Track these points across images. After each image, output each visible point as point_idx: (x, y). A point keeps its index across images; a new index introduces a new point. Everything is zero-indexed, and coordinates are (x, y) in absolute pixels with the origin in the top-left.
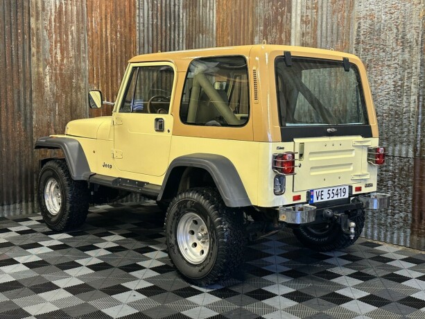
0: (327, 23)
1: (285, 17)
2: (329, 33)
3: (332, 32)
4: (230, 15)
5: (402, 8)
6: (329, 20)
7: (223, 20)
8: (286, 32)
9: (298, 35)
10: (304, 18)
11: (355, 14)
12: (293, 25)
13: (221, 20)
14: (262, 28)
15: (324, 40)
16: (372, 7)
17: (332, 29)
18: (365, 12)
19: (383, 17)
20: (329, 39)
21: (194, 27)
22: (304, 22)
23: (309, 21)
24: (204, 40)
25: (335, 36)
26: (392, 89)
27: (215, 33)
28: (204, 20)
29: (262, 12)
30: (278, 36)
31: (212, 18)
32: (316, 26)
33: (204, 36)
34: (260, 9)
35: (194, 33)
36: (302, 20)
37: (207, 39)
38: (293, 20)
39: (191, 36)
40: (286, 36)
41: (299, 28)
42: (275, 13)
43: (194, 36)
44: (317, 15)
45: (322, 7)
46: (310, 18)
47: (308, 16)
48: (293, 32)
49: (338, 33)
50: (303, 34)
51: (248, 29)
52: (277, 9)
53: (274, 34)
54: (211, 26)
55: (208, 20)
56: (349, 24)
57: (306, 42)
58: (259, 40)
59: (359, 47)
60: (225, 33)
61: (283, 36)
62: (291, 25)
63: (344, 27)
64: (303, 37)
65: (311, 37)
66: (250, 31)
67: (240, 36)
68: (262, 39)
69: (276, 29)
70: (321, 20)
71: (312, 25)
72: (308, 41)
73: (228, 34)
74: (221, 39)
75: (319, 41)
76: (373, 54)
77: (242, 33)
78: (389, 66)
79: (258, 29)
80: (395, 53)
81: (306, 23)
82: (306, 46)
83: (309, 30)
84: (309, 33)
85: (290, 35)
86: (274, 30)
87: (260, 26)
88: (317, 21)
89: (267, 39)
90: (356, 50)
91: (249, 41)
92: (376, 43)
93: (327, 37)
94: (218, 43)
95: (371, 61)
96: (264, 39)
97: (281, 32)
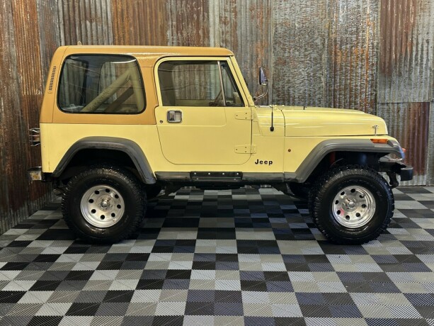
0: (246, 26)
1: (201, 15)
2: (248, 34)
3: (252, 33)
4: (131, 7)
5: (312, 20)
6: (248, 23)
7: (122, 10)
8: (203, 29)
9: (217, 33)
10: (223, 19)
11: (272, 20)
12: (211, 23)
13: (119, 10)
14: (174, 23)
15: (244, 38)
16: (287, 17)
17: (252, 31)
18: (281, 20)
19: (297, 25)
20: (249, 38)
21: (77, 12)
22: (224, 22)
23: (228, 22)
24: (94, 27)
25: (254, 36)
26: (306, 78)
27: (110, 22)
28: (93, 7)
29: (174, 8)
30: (195, 32)
31: (104, 7)
32: (236, 27)
33: (94, 24)
34: (171, 4)
35: (77, 19)
36: (220, 20)
37: (99, 27)
38: (211, 19)
39: (72, 22)
40: (204, 33)
41: (217, 26)
42: (190, 11)
43: (77, 23)
44: (235, 18)
45: (240, 11)
46: (229, 19)
47: (226, 17)
48: (211, 30)
49: (257, 34)
50: (223, 32)
51: (157, 22)
52: (192, 8)
53: (190, 30)
54: (104, 15)
55: (98, 7)
56: (268, 28)
57: (226, 40)
58: (172, 33)
59: (277, 47)
60: (126, 23)
61: (201, 32)
62: (209, 24)
63: (262, 30)
64: (223, 34)
65: (231, 35)
66: (160, 24)
67: (146, 27)
68: (175, 32)
69: (192, 25)
70: (241, 22)
71: (231, 26)
72: (229, 39)
73: (130, 25)
74: (120, 29)
75: (239, 40)
76: (289, 52)
77: (149, 25)
78: (302, 62)
79: (170, 23)
80: (307, 53)
81: (225, 24)
82: (226, 43)
83: (229, 30)
84: (228, 32)
85: (208, 32)
86: (190, 26)
87: (172, 21)
88: (236, 23)
89: (182, 34)
90: (275, 49)
91: (159, 34)
92: (292, 44)
93: (247, 37)
94: (116, 32)
95: (288, 57)
96: (177, 33)
97: (198, 29)
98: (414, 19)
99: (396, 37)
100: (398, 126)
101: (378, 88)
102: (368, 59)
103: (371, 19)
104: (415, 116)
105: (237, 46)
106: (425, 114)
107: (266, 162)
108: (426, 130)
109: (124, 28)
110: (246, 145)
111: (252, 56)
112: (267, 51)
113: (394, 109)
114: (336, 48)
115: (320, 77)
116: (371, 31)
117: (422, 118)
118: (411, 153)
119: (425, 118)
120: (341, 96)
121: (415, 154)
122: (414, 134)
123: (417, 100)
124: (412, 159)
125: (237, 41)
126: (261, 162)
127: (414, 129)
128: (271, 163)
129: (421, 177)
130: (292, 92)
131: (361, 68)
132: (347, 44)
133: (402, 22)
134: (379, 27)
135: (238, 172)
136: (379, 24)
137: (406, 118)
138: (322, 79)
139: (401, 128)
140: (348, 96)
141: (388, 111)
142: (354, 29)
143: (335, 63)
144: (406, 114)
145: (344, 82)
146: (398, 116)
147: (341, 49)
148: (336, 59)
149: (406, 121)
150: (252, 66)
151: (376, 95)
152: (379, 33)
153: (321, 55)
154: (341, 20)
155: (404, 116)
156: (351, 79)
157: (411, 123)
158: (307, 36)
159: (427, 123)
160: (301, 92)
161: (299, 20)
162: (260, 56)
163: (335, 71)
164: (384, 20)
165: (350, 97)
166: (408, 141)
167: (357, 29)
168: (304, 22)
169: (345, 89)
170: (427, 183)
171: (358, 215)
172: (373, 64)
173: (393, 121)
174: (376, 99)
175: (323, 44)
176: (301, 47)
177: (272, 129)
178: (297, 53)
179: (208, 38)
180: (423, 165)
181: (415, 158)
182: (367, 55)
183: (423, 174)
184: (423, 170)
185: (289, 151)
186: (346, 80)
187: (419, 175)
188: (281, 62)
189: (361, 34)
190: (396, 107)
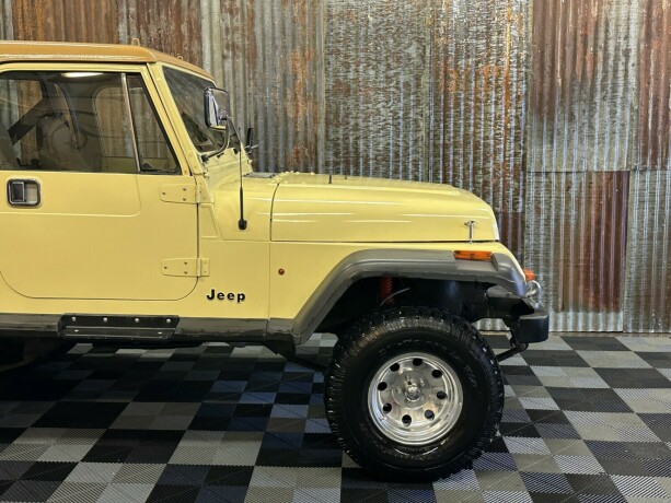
0: (273, 18)
2: (277, 34)
3: (284, 33)
5: (400, 10)
6: (277, 13)
8: (189, 23)
9: (216, 30)
10: (227, 4)
11: (322, 8)
12: (205, 12)
14: (133, 10)
15: (269, 42)
16: (352, 1)
17: (284, 28)
18: (339, 8)
19: (371, 19)
20: (278, 43)
22: (228, 9)
23: (237, 9)
25: (289, 39)
26: (390, 122)
30: (173, 27)
32: (252, 18)
36: (222, 5)
38: (204, 4)
40: (190, 30)
41: (216, 18)
44: (252, 2)
46: (238, 4)
47: (234, 1)
48: (205, 24)
49: (294, 36)
50: (227, 29)
51: (98, 7)
53: (163, 24)
56: (314, 23)
57: (233, 44)
58: (129, 29)
59: (332, 59)
60: (39, 10)
61: (184, 28)
62: (200, 13)
63: (304, 27)
64: (227, 34)
65: (243, 35)
66: (104, 11)
67: (77, 17)
68: (134, 28)
69: (167, 15)
70: (263, 10)
71: (243, 16)
72: (239, 42)
73: (47, 13)
74: (28, 20)
75: (259, 44)
76: (357, 71)
77: (83, 13)
78: (384, 89)
79: (124, 10)
80: (392, 72)
81: (231, 13)
82: (233, 50)
83: (238, 24)
84: (237, 29)
85: (199, 28)
86: (163, 16)
87: (128, 6)
88: (253, 11)
89: (147, 31)
90: (329, 63)
91: (104, 29)
92: (362, 54)
93: (274, 39)
94: (20, 26)
95: (356, 80)
96: (139, 29)
97: (179, 22)
98: (599, 10)
99: (564, 45)
100: (567, 217)
101: (528, 143)
102: (508, 87)
103: (514, 9)
104: (600, 198)
105: (255, 55)
106: (619, 194)
107: (230, 296)
108: (623, 224)
109: (34, 18)
110: (186, 259)
111: (285, 76)
112: (315, 68)
113: (559, 183)
114: (446, 64)
115: (416, 121)
116: (515, 33)
117: (614, 203)
118: (592, 270)
119: (619, 202)
120: (457, 157)
121: (602, 271)
122: (598, 232)
123: (605, 168)
124: (596, 281)
125: (255, 47)
126: (220, 296)
127: (598, 222)
128: (241, 298)
129: (612, 315)
130: (362, 147)
131: (496, 103)
132: (468, 57)
133: (575, 14)
134: (530, 25)
135: (169, 317)
136: (530, 19)
137: (583, 201)
138: (422, 124)
139: (573, 221)
140: (471, 157)
141: (548, 186)
142: (482, 28)
143: (446, 93)
144: (583, 194)
145: (462, 130)
146: (568, 198)
147: (456, 66)
148: (446, 86)
149: (583, 207)
150: (285, 95)
151: (524, 156)
152: (530, 35)
153: (418, 78)
154: (455, 10)
155: (579, 197)
156: (476, 126)
157: (593, 212)
158: (391, 41)
159: (624, 212)
160: (381, 147)
161: (374, 9)
162: (300, 77)
163: (446, 108)
164: (540, 12)
165: (475, 159)
166: (588, 246)
167: (488, 28)
168: (384, 12)
169: (466, 143)
170: (625, 327)
171: (430, 415)
172: (518, 97)
173: (558, 206)
174: (524, 163)
175: (422, 56)
176: (379, 62)
177: (243, 225)
178: (372, 73)
179: (200, 39)
180: (617, 293)
181: (602, 279)
182: (507, 78)
183: (617, 310)
184: (616, 303)
185: (281, 272)
186: (467, 126)
187: (608, 311)
188: (342, 89)
189: (494, 38)
190: (563, 180)
